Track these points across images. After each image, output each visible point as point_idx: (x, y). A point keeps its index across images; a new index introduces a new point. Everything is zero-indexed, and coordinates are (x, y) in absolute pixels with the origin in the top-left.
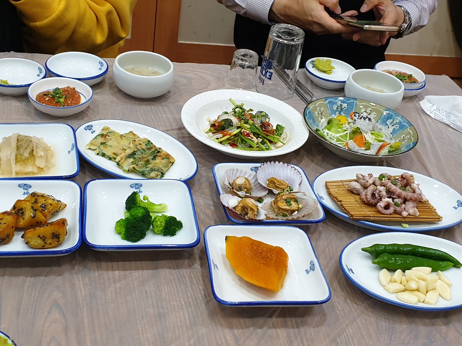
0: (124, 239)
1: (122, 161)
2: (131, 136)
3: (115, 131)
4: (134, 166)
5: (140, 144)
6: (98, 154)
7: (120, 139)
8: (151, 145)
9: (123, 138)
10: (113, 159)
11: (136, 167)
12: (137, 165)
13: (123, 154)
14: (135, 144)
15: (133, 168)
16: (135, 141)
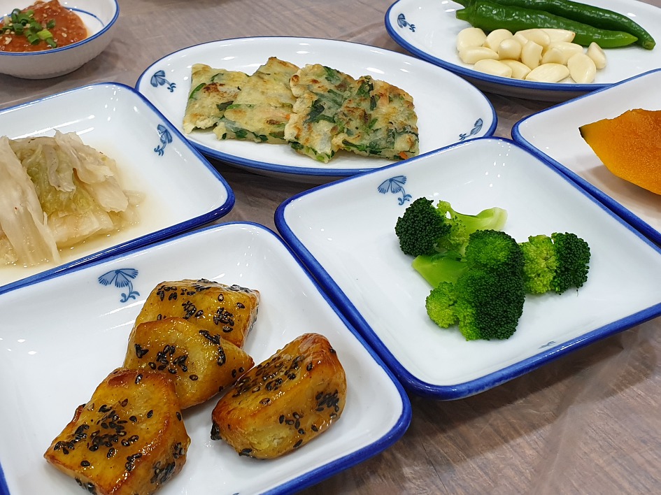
0: (477, 339)
1: (304, 135)
2: (278, 69)
3: (225, 71)
4: (342, 137)
5: (315, 81)
6: (224, 137)
7: (260, 82)
8: (342, 78)
9: (266, 77)
10: (270, 138)
11: (351, 140)
12: (349, 133)
13: (294, 118)
14: (302, 86)
15: (345, 142)
16: (296, 76)
